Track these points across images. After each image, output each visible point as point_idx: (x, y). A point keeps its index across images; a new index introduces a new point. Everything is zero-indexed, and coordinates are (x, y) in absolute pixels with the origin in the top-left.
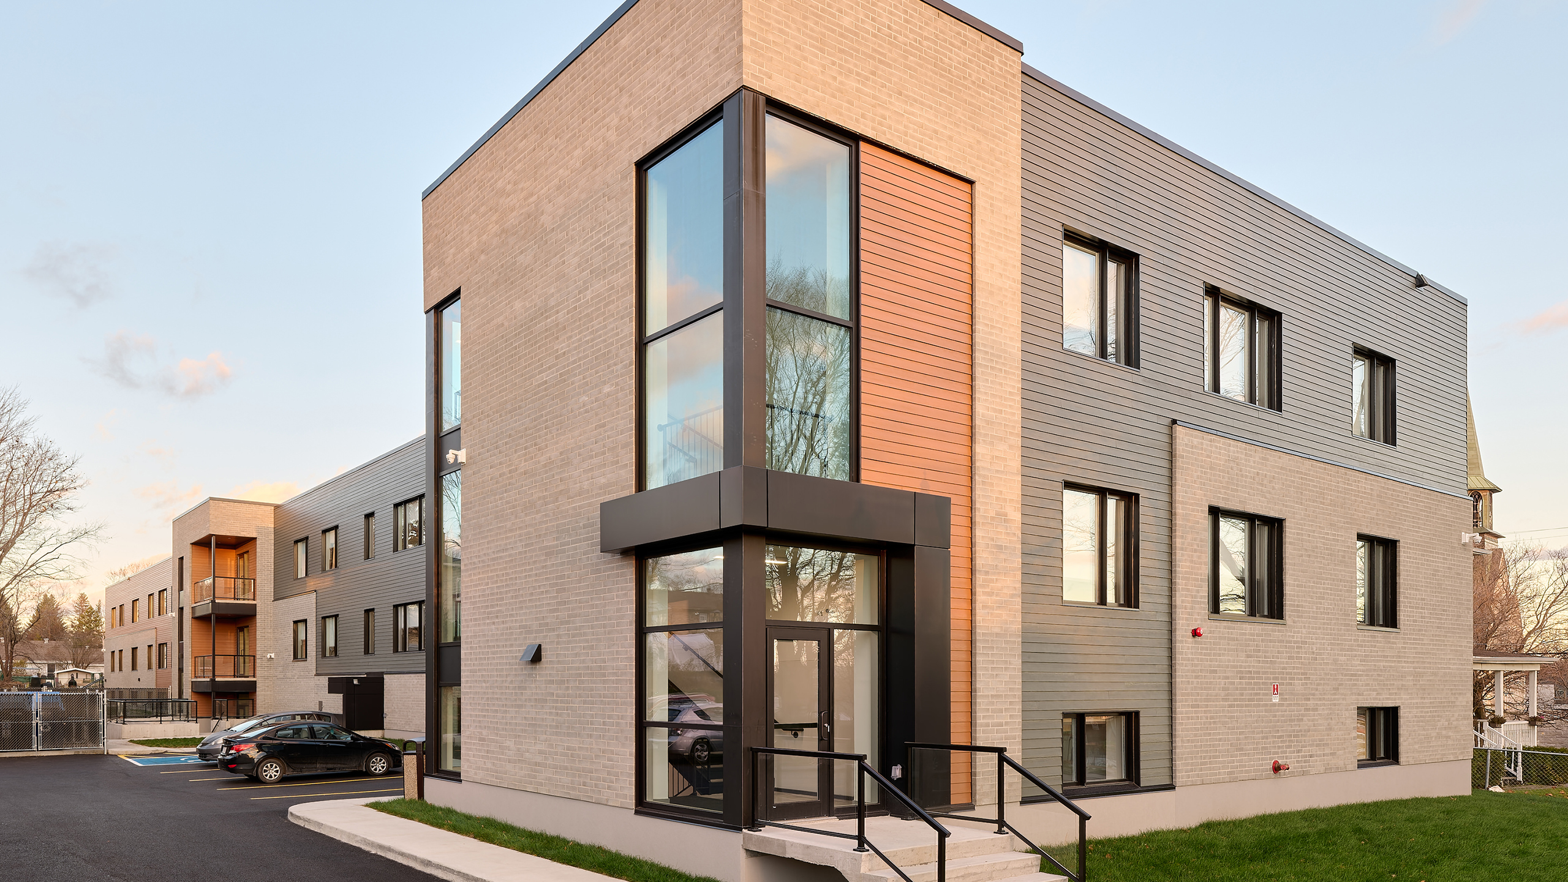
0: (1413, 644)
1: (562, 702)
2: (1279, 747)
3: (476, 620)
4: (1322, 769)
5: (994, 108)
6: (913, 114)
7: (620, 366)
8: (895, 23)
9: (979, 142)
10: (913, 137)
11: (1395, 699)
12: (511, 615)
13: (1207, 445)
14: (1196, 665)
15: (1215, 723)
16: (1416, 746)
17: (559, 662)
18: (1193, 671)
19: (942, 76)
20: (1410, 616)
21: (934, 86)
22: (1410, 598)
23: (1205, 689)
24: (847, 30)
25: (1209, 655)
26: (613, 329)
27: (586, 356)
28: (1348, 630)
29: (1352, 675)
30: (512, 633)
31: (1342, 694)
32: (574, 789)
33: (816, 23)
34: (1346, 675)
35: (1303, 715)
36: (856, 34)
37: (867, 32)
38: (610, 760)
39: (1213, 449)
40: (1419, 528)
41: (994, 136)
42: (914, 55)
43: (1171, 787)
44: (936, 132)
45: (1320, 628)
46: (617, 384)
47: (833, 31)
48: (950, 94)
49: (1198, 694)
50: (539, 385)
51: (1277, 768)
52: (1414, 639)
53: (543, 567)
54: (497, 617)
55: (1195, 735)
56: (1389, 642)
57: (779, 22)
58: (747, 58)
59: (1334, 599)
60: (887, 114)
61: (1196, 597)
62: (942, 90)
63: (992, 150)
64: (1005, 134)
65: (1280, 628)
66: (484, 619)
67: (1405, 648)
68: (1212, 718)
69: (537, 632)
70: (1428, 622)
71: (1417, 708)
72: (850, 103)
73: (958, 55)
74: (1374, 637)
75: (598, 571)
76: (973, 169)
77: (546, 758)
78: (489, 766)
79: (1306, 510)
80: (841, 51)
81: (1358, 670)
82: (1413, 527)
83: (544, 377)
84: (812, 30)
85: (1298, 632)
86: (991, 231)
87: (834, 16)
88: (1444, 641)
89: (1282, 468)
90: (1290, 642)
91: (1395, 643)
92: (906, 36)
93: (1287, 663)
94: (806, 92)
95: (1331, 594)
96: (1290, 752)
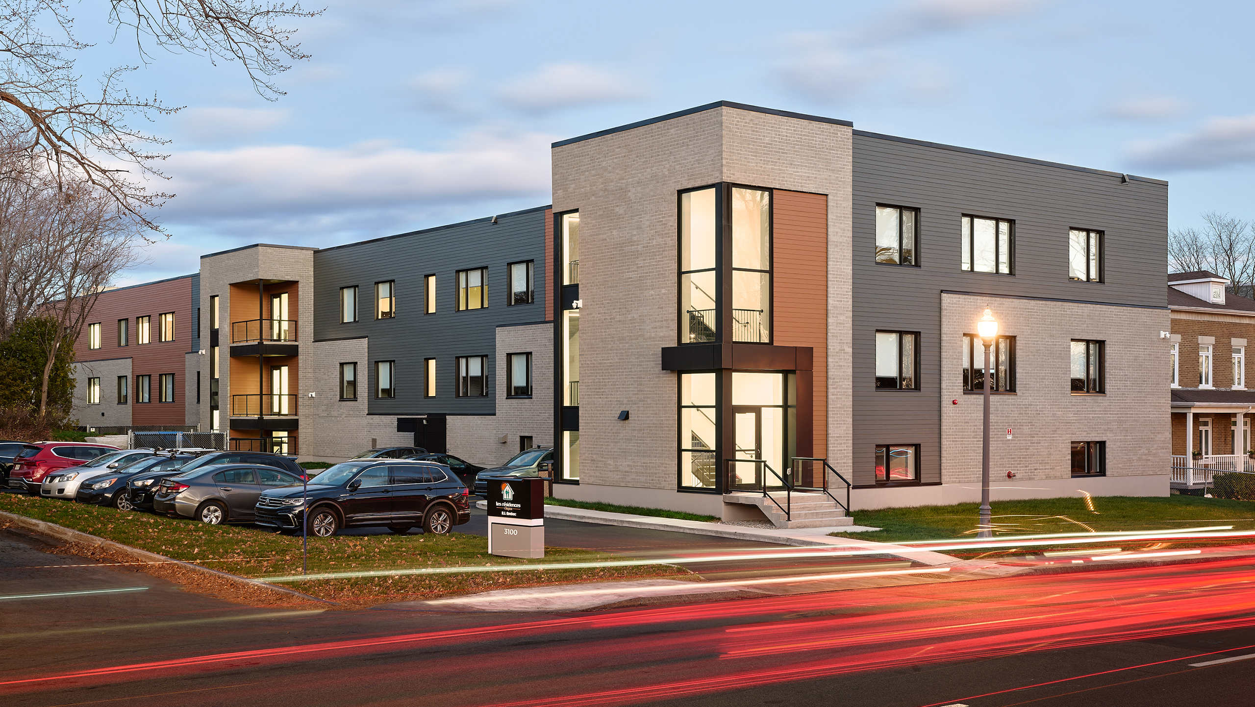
0: (1117, 403)
1: (640, 440)
2: (1012, 464)
3: (589, 395)
4: (1044, 477)
5: (838, 157)
6: (797, 172)
7: (670, 282)
8: (789, 133)
9: (830, 176)
10: (797, 182)
11: (1102, 437)
12: (611, 394)
13: (962, 301)
14: (955, 419)
15: (967, 450)
16: (1120, 465)
17: (639, 420)
18: (953, 423)
19: (812, 150)
20: (1114, 386)
21: (808, 156)
22: (1115, 375)
23: (961, 432)
24: (767, 144)
25: (964, 413)
26: (666, 264)
27: (653, 272)
28: (1064, 397)
29: (1067, 423)
30: (612, 404)
31: (1059, 434)
32: (647, 483)
33: (754, 145)
34: (1062, 423)
35: (1029, 446)
36: (771, 144)
37: (776, 141)
38: (665, 467)
39: (967, 303)
40: (1122, 331)
41: (838, 171)
42: (798, 145)
43: (940, 484)
44: (808, 177)
45: (1042, 396)
46: (669, 290)
47: (761, 146)
48: (816, 158)
49: (957, 435)
50: (628, 278)
51: (1009, 476)
52: (1118, 400)
53: (630, 372)
54: (603, 395)
55: (955, 457)
56: (1097, 402)
57: (738, 150)
58: (725, 170)
59: (1053, 379)
60: (785, 175)
61: (955, 383)
62: (812, 157)
63: (837, 177)
64: (844, 168)
65: (1013, 397)
66: (594, 395)
67: (1111, 405)
68: (965, 447)
69: (626, 404)
70: (1130, 389)
71: (1121, 442)
72: (768, 175)
73: (819, 138)
74: (1085, 399)
75: (659, 377)
76: (827, 189)
77: (632, 469)
78: (598, 474)
79: (1032, 329)
80: (764, 154)
81: (1072, 420)
82: (1117, 331)
83: (630, 275)
84: (752, 149)
85: (1026, 399)
86: (837, 216)
87: (761, 139)
88: (1144, 400)
89: (1014, 308)
90: (1020, 405)
91: (1102, 403)
92: (794, 138)
93: (1018, 417)
94: (749, 176)
95: (1051, 376)
96: (1020, 467)
